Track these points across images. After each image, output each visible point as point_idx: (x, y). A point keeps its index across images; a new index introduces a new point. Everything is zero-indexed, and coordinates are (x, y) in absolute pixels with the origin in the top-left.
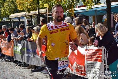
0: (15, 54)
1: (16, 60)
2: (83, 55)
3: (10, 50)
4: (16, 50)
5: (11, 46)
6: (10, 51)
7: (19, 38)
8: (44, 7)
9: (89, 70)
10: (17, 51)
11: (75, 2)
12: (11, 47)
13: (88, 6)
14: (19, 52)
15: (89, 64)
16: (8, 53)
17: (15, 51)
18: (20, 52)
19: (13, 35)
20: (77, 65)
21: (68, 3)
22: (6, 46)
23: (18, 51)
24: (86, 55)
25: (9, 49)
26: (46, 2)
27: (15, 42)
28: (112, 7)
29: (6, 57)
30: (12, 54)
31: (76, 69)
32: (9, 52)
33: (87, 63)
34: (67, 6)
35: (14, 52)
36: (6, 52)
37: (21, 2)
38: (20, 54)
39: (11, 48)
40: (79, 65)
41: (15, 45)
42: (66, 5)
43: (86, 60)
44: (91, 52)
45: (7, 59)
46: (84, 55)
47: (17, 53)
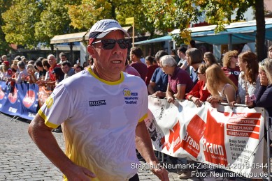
2: (219, 124)
8: (127, 23)
9: (234, 155)
11: (193, 17)
13: (217, 24)
15: (234, 143)
20: (208, 144)
21: (179, 18)
24: (227, 125)
26: (129, 15)
28: (267, 27)
31: (205, 152)
33: (230, 141)
34: (177, 23)
37: (79, 11)
40: (211, 144)
42: (175, 23)
43: (228, 134)
44: (237, 118)
46: (223, 125)
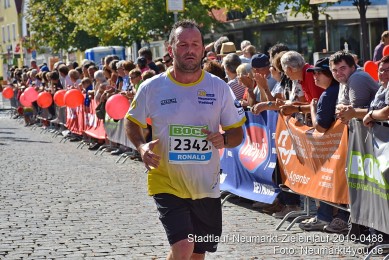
0: (355, 194)
1: (360, 223)
3: (331, 171)
4: (361, 173)
5: (333, 152)
6: (328, 178)
7: (377, 113)
10: (366, 181)
12: (336, 157)
14: (377, 186)
16: (318, 185)
17: (355, 180)
18: (382, 182)
19: (347, 98)
22: (307, 152)
23: (371, 176)
25: (323, 169)
27: (357, 130)
29: (307, 206)
30: (340, 194)
32: (324, 184)
35: (352, 185)
36: (305, 180)
38: (384, 196)
41: (355, 149)
45: (312, 220)
47: (365, 188)
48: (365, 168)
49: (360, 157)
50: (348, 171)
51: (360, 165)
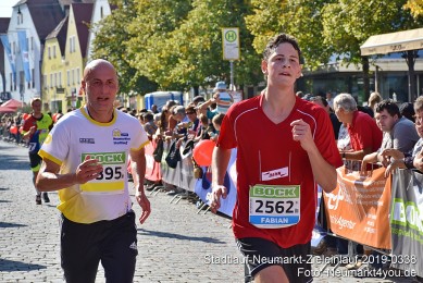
0: (397, 240)
3: (375, 217)
4: (403, 220)
5: (377, 199)
6: (371, 224)
10: (408, 227)
12: (380, 203)
14: (416, 232)
16: (365, 231)
17: (397, 226)
18: (422, 229)
22: (352, 198)
23: (412, 223)
27: (399, 178)
30: (382, 239)
32: (369, 230)
35: (395, 233)
36: (351, 225)
39: (376, 207)
41: (397, 196)
47: (407, 234)
48: (407, 215)
49: (402, 204)
50: (391, 217)
51: (403, 212)
